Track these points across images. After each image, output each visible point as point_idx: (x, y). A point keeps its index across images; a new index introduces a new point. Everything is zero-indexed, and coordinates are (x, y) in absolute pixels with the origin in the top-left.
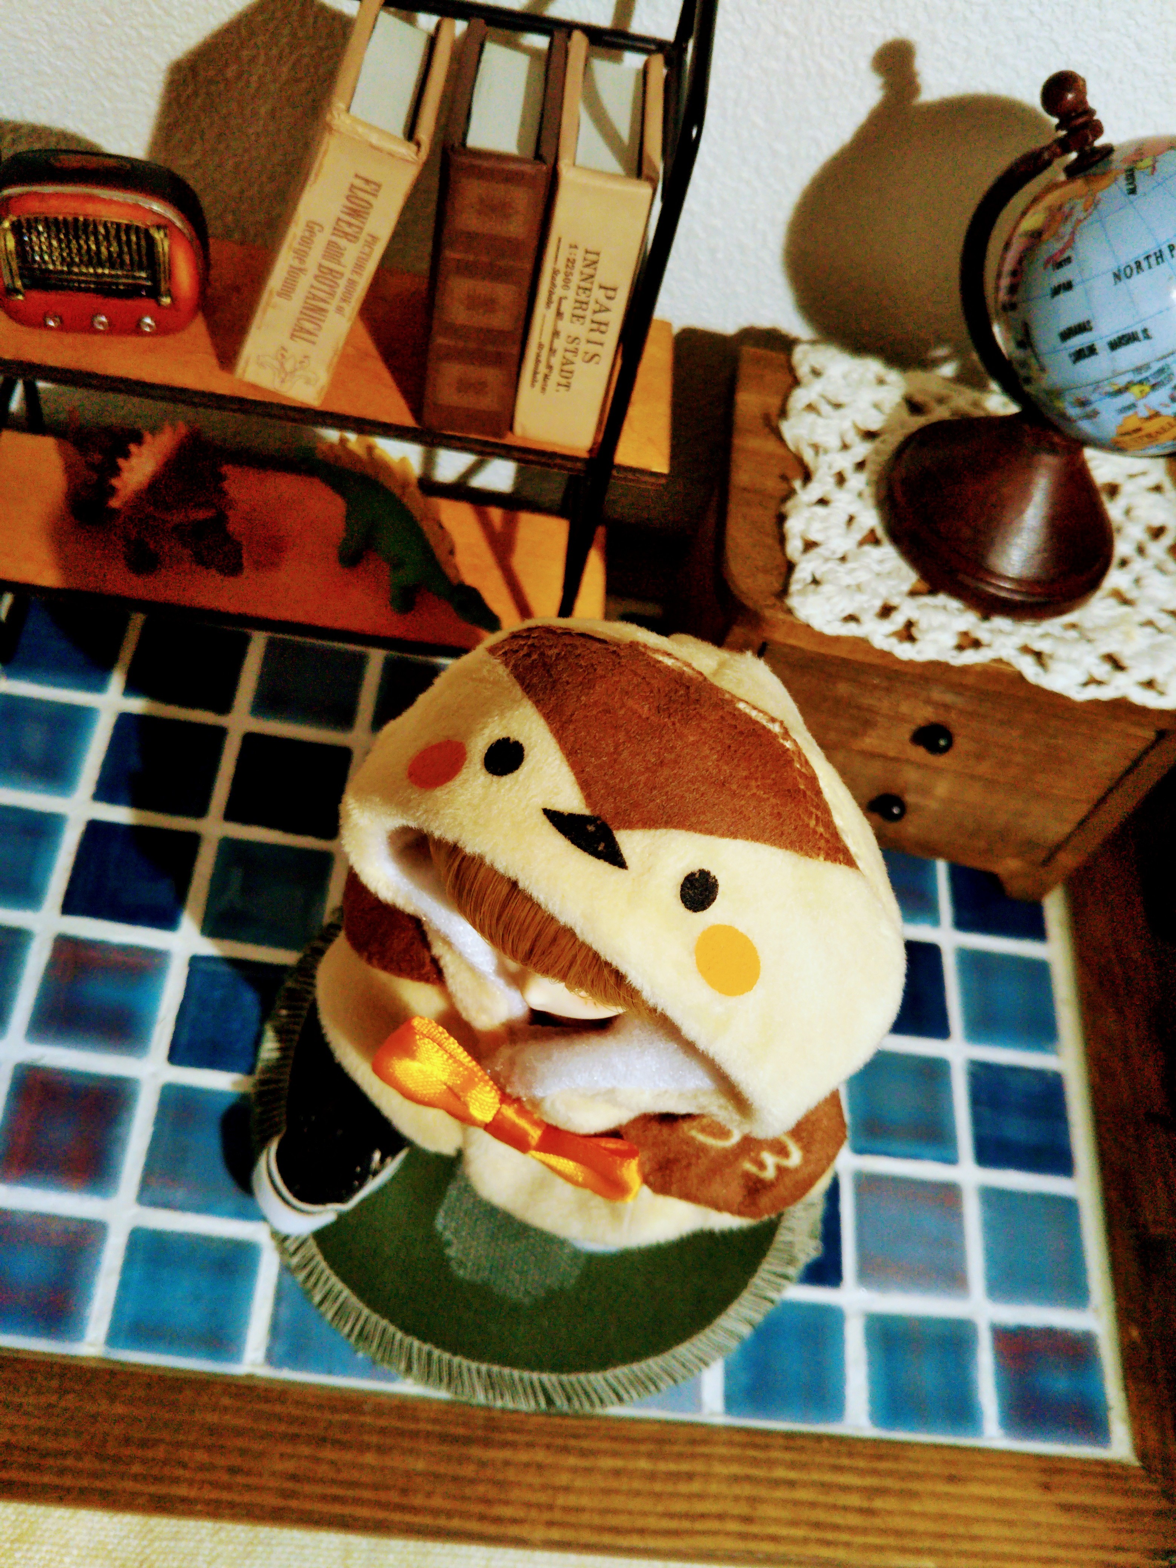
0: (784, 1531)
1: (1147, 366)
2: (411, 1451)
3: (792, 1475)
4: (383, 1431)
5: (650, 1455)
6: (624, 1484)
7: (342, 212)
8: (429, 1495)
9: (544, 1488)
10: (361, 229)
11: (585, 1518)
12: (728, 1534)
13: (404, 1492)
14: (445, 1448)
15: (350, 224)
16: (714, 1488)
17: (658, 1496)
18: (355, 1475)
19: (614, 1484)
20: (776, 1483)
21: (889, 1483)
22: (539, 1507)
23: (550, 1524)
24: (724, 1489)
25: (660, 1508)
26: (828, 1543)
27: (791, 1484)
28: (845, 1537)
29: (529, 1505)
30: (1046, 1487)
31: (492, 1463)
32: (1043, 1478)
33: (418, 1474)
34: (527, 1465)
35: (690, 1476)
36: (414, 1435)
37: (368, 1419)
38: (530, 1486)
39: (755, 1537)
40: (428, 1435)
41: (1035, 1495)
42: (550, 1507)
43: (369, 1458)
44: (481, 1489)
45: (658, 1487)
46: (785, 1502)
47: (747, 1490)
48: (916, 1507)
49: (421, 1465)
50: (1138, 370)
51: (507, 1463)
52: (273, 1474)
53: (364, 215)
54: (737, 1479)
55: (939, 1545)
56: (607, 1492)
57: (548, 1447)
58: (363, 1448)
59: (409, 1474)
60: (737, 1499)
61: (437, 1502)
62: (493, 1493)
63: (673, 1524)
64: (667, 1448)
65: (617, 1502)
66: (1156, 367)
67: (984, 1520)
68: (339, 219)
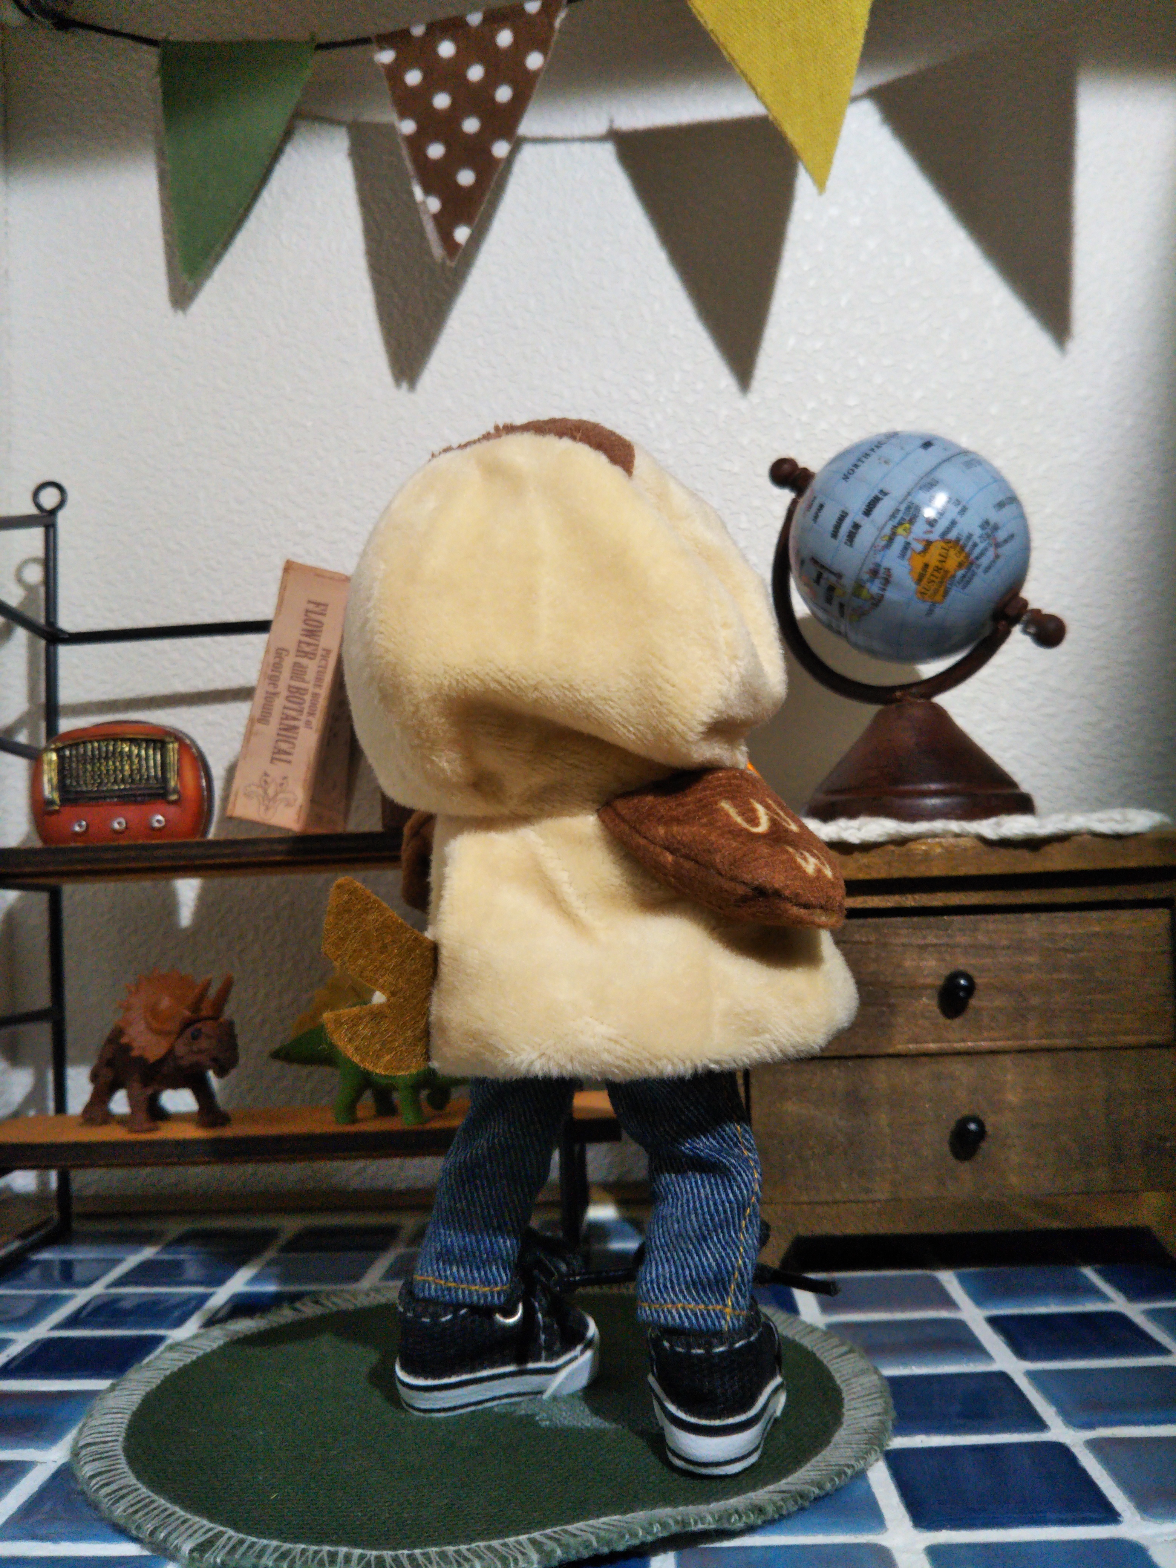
1: (897, 511)
7: (302, 635)
10: (317, 645)
15: (309, 644)
50: (893, 516)
53: (318, 633)
66: (903, 508)
68: (300, 642)
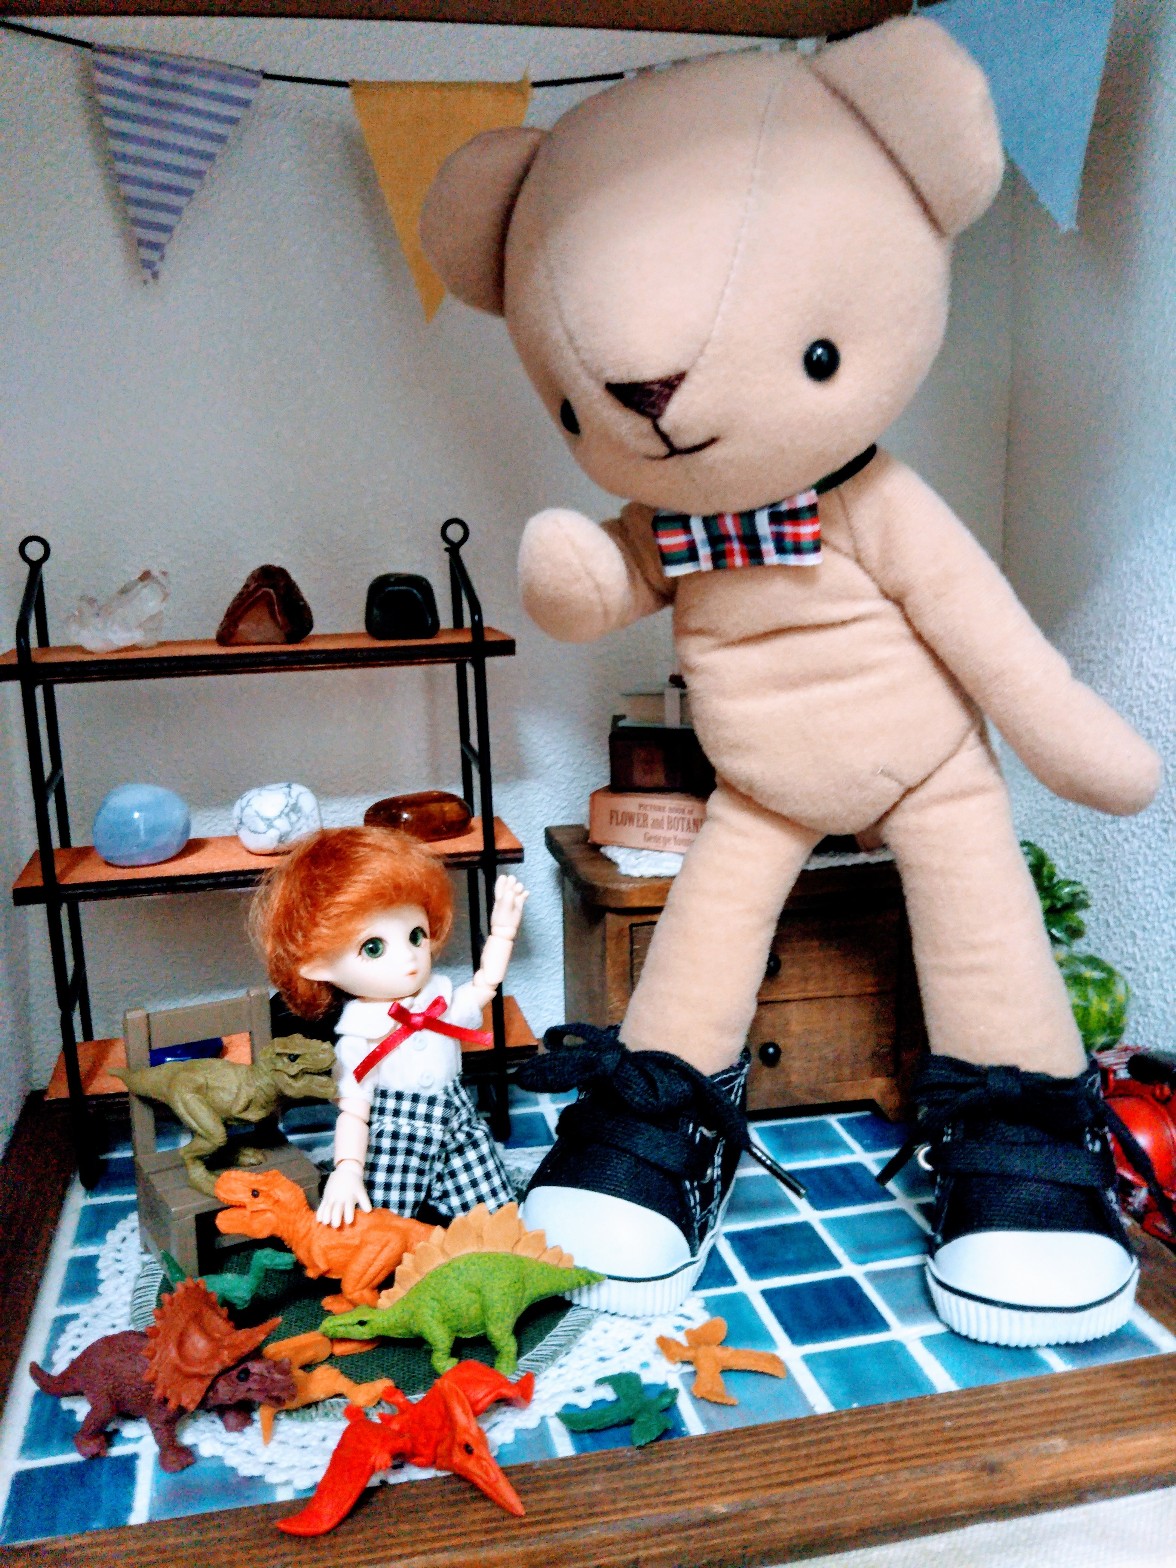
0: (926, 1450)
2: (586, 1482)
3: (911, 1419)
4: (556, 1477)
5: (788, 1436)
6: (777, 1457)
8: (614, 1502)
9: (708, 1475)
11: (754, 1483)
12: (880, 1463)
13: (592, 1505)
14: (613, 1473)
16: (852, 1441)
17: (808, 1456)
18: (545, 1506)
19: (767, 1458)
20: (902, 1426)
21: (993, 1404)
22: (711, 1486)
23: (725, 1494)
24: (860, 1440)
25: (814, 1463)
26: (968, 1448)
27: (915, 1424)
28: (978, 1442)
29: (703, 1487)
30: (1124, 1376)
31: (659, 1470)
32: (1117, 1373)
33: (598, 1492)
34: (688, 1467)
35: (829, 1440)
36: (586, 1471)
37: (541, 1473)
38: (697, 1477)
39: (903, 1460)
40: (597, 1469)
41: (1117, 1383)
42: (721, 1484)
43: (551, 1494)
44: (657, 1488)
45: (804, 1452)
46: (915, 1435)
47: (880, 1435)
48: (1026, 1411)
49: (597, 1488)
51: (669, 1469)
52: (474, 1522)
54: (866, 1432)
55: (1058, 1427)
56: (764, 1464)
57: (701, 1452)
58: (544, 1489)
59: (590, 1494)
60: (874, 1442)
61: (622, 1505)
62: (666, 1488)
63: (832, 1468)
64: (799, 1430)
65: (775, 1468)
67: (1086, 1406)
